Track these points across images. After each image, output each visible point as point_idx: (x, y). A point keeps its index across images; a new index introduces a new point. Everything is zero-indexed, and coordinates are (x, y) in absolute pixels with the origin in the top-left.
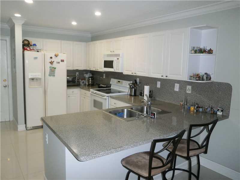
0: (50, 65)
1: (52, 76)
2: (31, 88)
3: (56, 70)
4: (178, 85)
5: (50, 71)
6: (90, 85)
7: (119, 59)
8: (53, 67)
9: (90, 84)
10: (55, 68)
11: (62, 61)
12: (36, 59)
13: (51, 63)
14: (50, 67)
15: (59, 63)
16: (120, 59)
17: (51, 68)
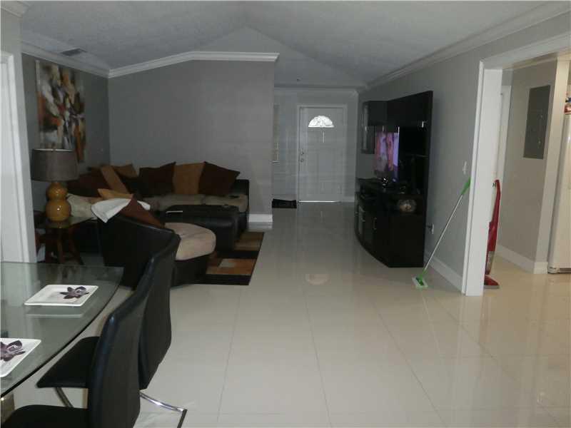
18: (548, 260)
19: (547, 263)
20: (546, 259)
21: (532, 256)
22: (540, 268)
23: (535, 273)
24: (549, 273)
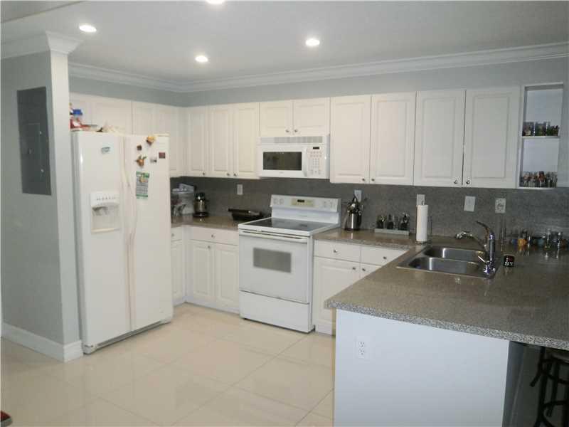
0: (136, 167)
1: (141, 197)
2: (96, 233)
3: (150, 180)
4: (473, 199)
5: (137, 185)
6: (201, 215)
7: (320, 148)
8: (143, 172)
9: (199, 213)
10: (148, 177)
11: (162, 156)
12: (107, 151)
13: (140, 162)
14: (137, 173)
15: (156, 161)
16: (323, 148)
17: (140, 175)
18: (81, 338)
19: (80, 342)
20: (78, 337)
21: (58, 337)
22: (72, 350)
23: (66, 361)
24: (85, 354)
